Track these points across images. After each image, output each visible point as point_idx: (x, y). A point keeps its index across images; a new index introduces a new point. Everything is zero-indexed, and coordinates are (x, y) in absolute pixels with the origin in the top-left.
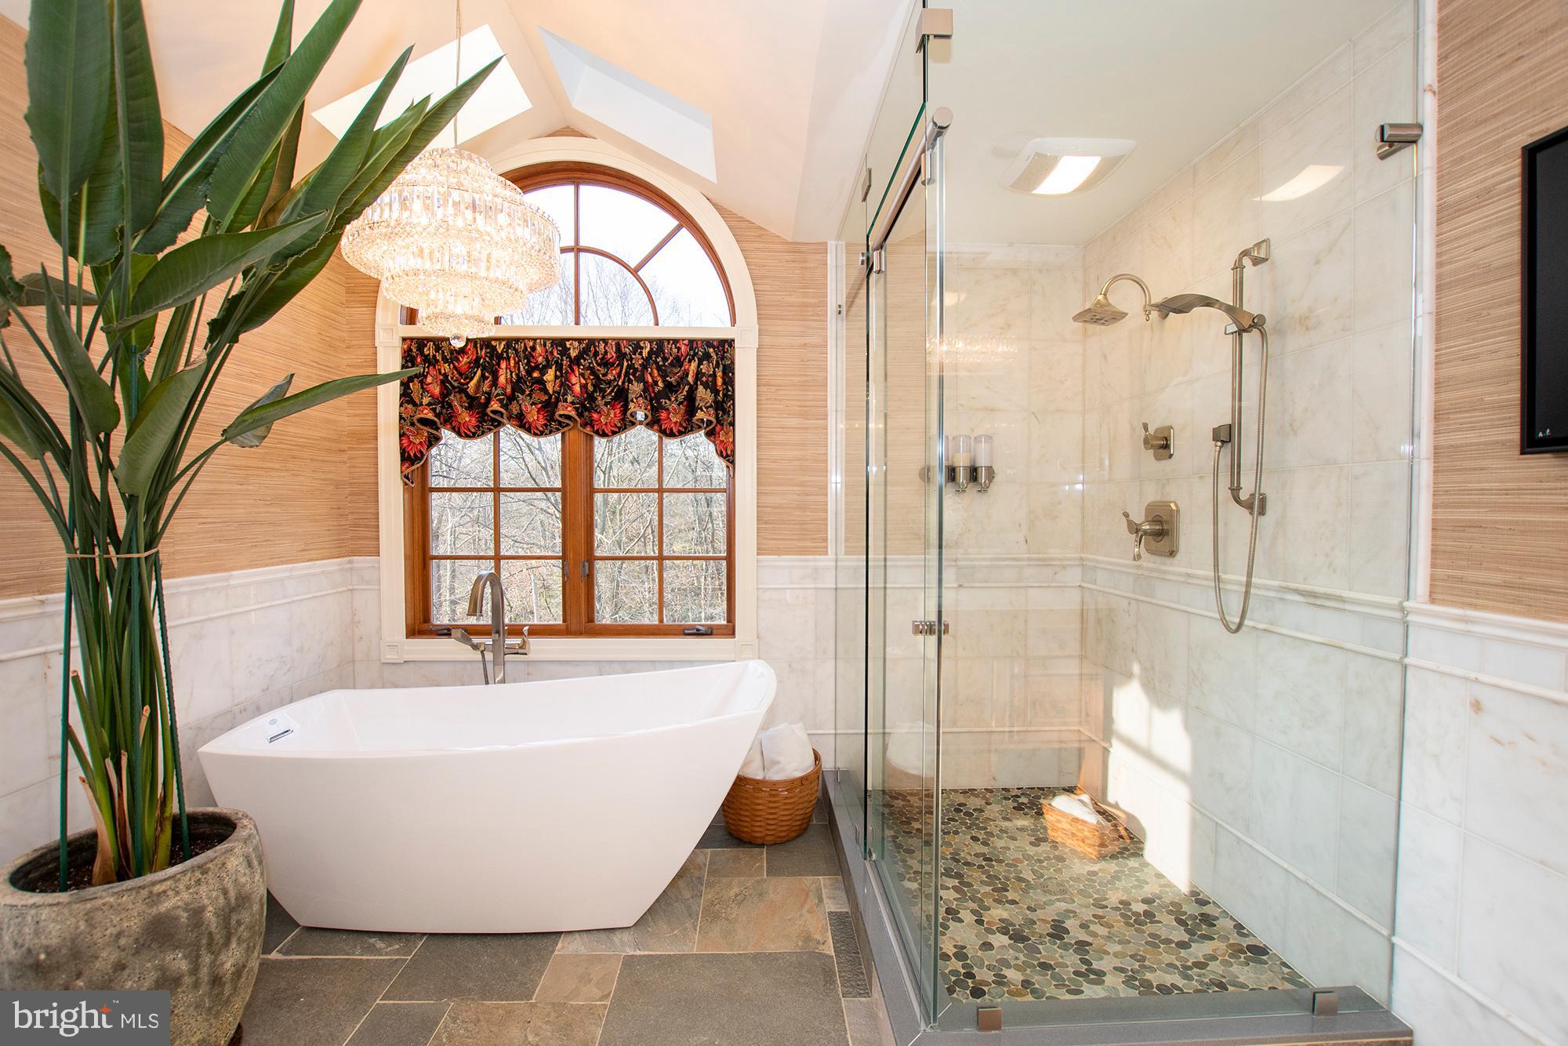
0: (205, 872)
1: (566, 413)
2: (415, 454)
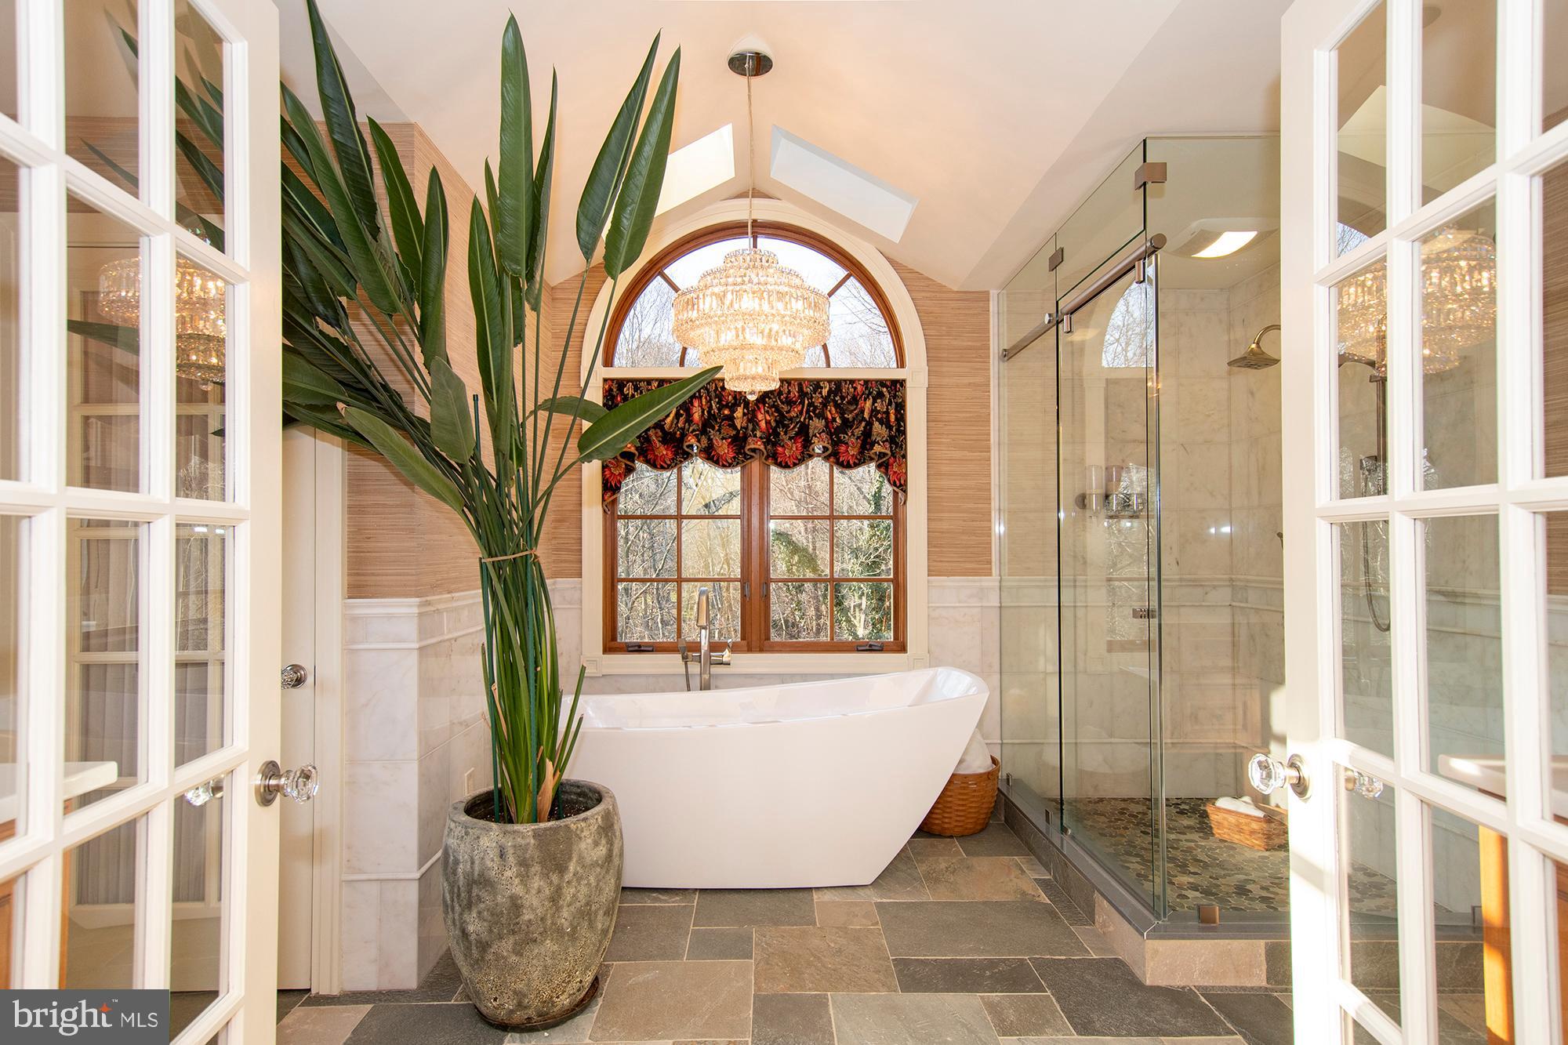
1: (756, 446)
2: (615, 484)
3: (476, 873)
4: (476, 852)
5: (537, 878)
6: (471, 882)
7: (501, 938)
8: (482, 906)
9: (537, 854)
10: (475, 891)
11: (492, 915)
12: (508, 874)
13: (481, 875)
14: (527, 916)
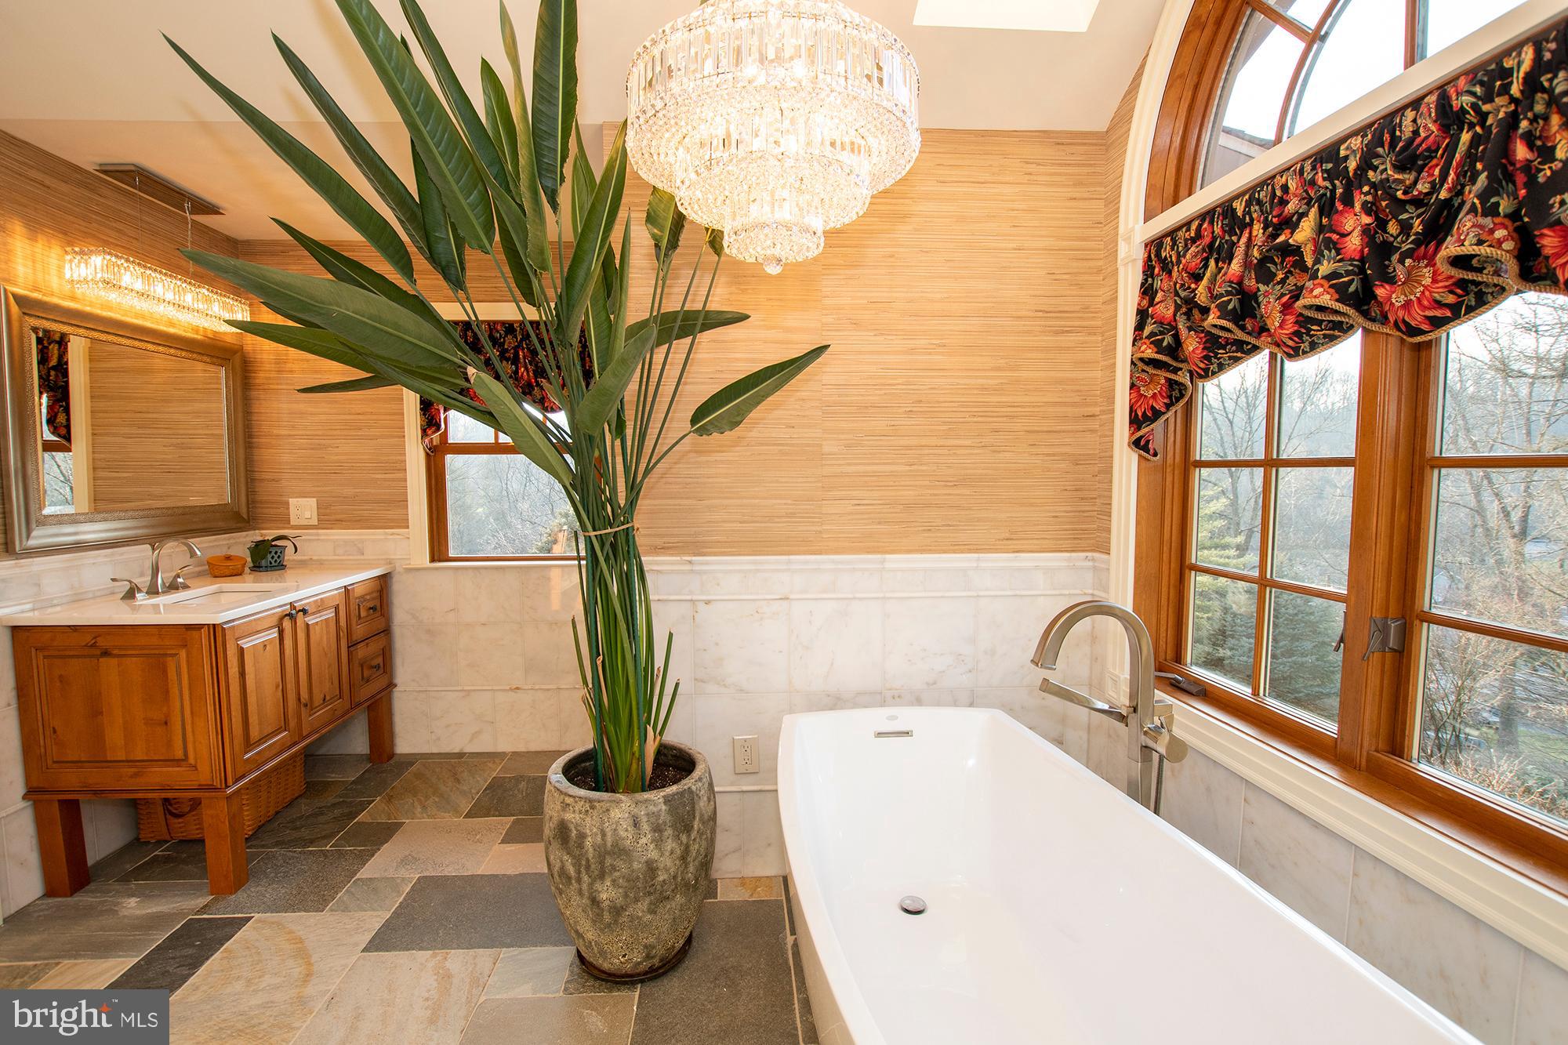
0: (593, 808)
1: (1317, 302)
2: (1144, 414)
3: (609, 844)
4: (607, 824)
5: (670, 841)
6: (602, 853)
7: (637, 900)
8: (617, 874)
9: (669, 818)
10: (608, 861)
11: (628, 881)
12: (644, 841)
13: (615, 845)
14: (662, 877)
